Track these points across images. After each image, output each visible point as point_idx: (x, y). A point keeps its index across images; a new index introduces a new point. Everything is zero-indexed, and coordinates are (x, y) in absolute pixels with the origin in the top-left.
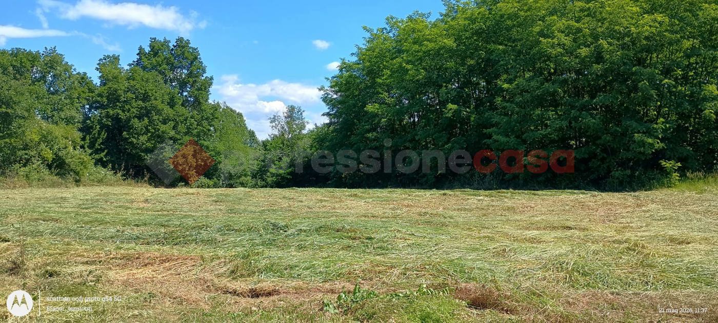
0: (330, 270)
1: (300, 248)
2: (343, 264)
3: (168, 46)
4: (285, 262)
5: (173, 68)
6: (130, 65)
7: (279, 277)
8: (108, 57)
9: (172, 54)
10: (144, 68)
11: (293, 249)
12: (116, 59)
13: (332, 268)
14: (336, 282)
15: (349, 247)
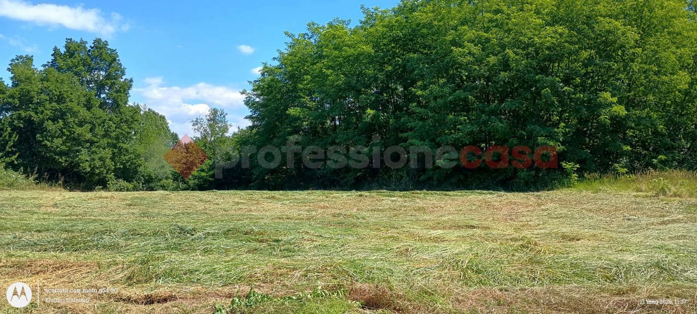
0: (231, 274)
1: (206, 251)
2: (245, 267)
3: (85, 48)
4: (186, 267)
5: (90, 70)
6: (44, 66)
7: (178, 282)
8: (21, 57)
9: (89, 55)
10: (59, 69)
11: (198, 253)
12: (30, 59)
13: (233, 272)
14: (236, 286)
15: (256, 250)
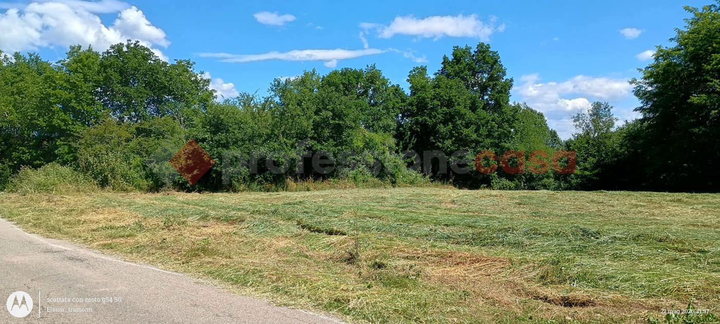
1: (615, 257)
3: (470, 53)
4: (599, 272)
5: (474, 73)
6: (435, 74)
8: (417, 68)
9: (473, 60)
10: (448, 76)
12: (424, 69)
14: (662, 299)
